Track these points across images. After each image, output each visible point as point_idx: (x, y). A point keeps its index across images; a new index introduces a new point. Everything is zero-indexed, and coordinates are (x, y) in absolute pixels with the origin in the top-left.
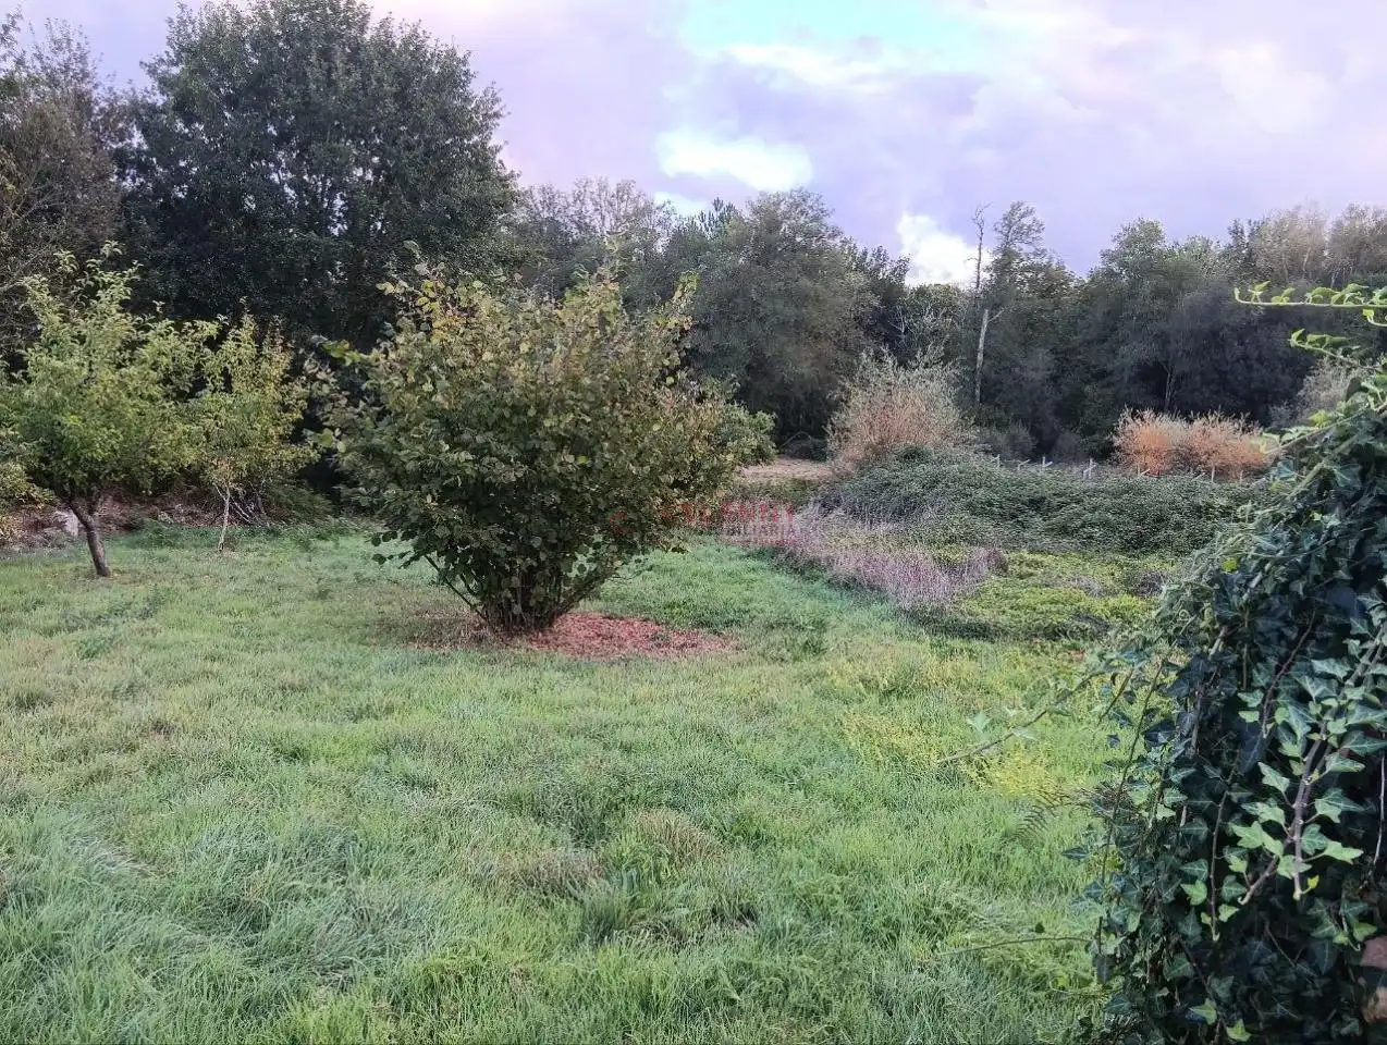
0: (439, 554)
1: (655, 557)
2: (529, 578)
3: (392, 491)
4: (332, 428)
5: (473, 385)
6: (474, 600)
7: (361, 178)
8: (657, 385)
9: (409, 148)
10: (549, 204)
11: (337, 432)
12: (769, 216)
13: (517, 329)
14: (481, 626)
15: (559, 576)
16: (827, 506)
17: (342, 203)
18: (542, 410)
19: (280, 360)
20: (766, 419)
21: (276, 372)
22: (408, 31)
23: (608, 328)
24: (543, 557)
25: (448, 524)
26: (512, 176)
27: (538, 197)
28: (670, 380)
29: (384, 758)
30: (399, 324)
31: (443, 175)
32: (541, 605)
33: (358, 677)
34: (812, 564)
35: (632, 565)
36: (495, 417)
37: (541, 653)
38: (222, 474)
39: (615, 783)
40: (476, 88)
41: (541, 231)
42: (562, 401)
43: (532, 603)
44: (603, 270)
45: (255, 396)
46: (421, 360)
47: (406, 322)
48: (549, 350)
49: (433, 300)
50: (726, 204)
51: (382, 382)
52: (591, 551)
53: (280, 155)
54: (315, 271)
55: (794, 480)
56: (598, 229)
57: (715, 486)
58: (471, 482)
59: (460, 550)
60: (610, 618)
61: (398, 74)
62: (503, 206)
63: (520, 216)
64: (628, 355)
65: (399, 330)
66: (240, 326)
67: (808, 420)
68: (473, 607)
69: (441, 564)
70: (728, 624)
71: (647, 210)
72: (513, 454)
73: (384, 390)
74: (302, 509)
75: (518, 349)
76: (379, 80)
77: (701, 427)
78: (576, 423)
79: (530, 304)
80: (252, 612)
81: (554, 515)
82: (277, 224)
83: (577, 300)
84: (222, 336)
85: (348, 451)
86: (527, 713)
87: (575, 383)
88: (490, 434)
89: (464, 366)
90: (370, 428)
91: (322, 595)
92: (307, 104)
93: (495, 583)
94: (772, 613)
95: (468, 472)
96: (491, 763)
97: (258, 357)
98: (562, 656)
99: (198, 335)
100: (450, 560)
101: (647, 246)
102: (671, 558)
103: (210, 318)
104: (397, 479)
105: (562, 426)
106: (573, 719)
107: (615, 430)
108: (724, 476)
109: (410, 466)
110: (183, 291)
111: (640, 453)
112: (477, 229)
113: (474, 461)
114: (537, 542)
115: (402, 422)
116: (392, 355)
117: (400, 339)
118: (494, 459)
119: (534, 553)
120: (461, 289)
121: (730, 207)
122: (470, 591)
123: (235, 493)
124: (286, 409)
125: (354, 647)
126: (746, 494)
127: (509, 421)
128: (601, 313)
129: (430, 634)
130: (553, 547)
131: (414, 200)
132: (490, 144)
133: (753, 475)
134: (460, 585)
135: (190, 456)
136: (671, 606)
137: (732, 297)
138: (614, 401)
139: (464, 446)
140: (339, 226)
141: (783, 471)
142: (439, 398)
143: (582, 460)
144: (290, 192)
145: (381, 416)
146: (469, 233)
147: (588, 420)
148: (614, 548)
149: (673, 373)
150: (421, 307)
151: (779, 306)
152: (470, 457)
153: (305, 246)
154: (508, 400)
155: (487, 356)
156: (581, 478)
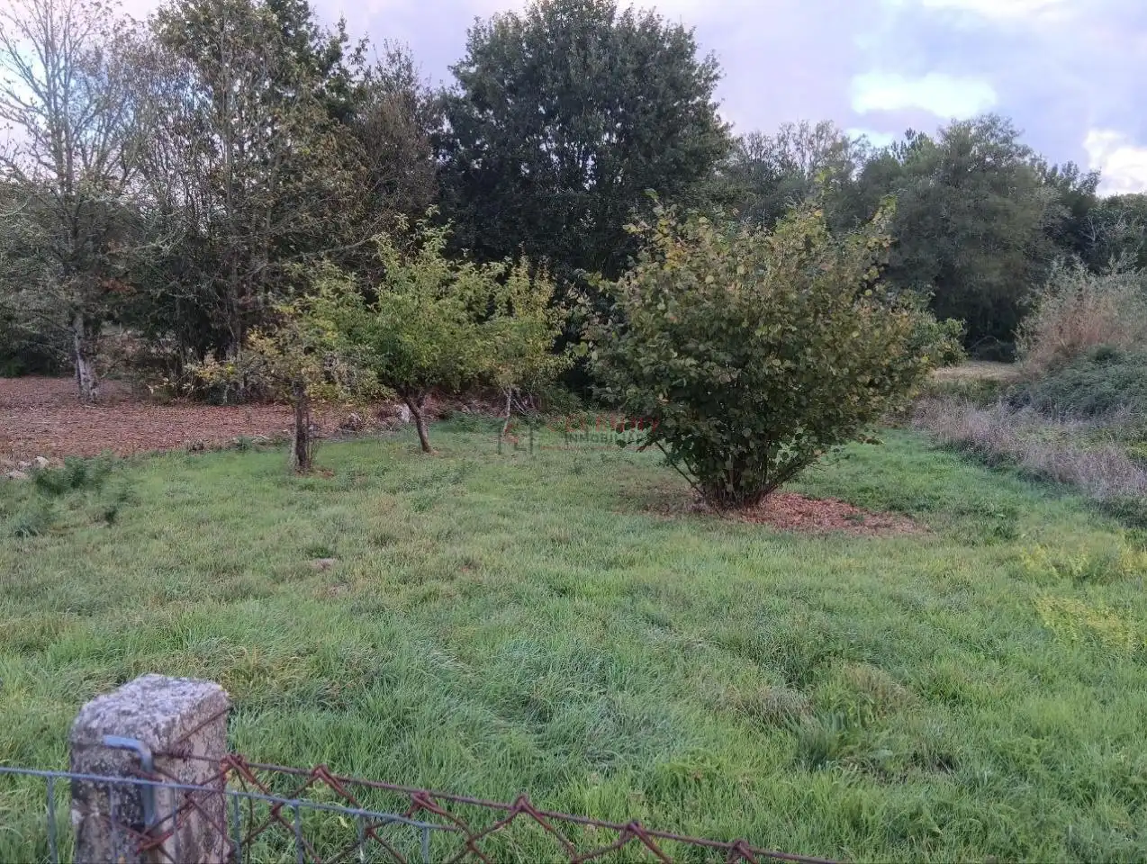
0: (668, 441)
1: (852, 447)
2: (740, 461)
3: (632, 390)
4: (587, 342)
5: (697, 303)
6: (693, 478)
7: (608, 141)
8: (857, 297)
9: (645, 112)
10: (759, 147)
11: (591, 345)
12: (959, 140)
13: (734, 255)
14: (700, 500)
15: (765, 462)
16: (1015, 404)
17: (593, 162)
18: (754, 323)
19: (548, 289)
20: (956, 325)
21: (544, 299)
22: (645, 16)
23: (813, 249)
24: (752, 445)
25: (676, 417)
26: (727, 127)
27: (748, 143)
28: (869, 292)
29: (629, 599)
30: (639, 256)
31: (671, 133)
32: (750, 485)
33: (606, 535)
34: (1001, 458)
35: (831, 455)
36: (715, 328)
37: (749, 525)
38: (506, 378)
39: (821, 638)
40: (699, 58)
41: (749, 171)
42: (771, 314)
43: (742, 483)
44: (809, 200)
45: (529, 318)
46: (655, 285)
47: (644, 254)
48: (761, 271)
49: (666, 236)
50: (918, 133)
51: (627, 303)
52: (794, 441)
53: (547, 129)
54: (572, 219)
55: (982, 381)
56: (798, 165)
57: (909, 386)
58: (694, 382)
59: (683, 438)
60: (809, 499)
61: (638, 53)
62: (720, 154)
63: (733, 160)
64: (830, 272)
65: (638, 261)
66: (519, 265)
67: (996, 325)
68: (693, 485)
69: (668, 448)
70: (919, 508)
71: (844, 145)
72: (728, 359)
73: (627, 309)
74: (560, 405)
75: (736, 272)
76: (623, 61)
77: (897, 333)
78: (783, 332)
79: (745, 234)
80: (528, 482)
81: (763, 410)
82: (546, 184)
83: (787, 227)
84: (508, 274)
85: (600, 358)
86: (741, 573)
87: (782, 297)
88: (710, 343)
89: (690, 288)
90: (616, 340)
91: (577, 471)
92: (568, 86)
93: (711, 465)
94: (962, 500)
95: (692, 374)
96: (714, 612)
97: (530, 288)
98: (769, 528)
99: (491, 273)
100: (676, 446)
101: (844, 176)
102: (865, 449)
103: (500, 259)
104: (636, 381)
105: (771, 335)
106: (781, 582)
107: (817, 337)
108: (918, 376)
109: (647, 370)
110: (478, 240)
111: (839, 358)
112: (697, 174)
113: (697, 366)
114: (747, 433)
115: (640, 335)
116: (634, 282)
117: (640, 269)
118: (713, 364)
119: (745, 442)
120: (689, 225)
121: (922, 136)
122: (693, 472)
123: (514, 392)
124: (551, 327)
125: (602, 512)
126: (933, 394)
127: (726, 332)
128: (807, 236)
129: (659, 504)
130: (761, 437)
131: (648, 156)
132: (710, 102)
133: (940, 375)
134: (683, 466)
135: (486, 363)
136: (864, 490)
137: (922, 216)
138: (817, 312)
139: (689, 354)
140: (590, 181)
141: (971, 372)
142: (669, 315)
143: (788, 363)
144: (554, 158)
145: (624, 330)
146: (690, 179)
147: (794, 329)
148: (815, 439)
149: (871, 286)
150: (655, 242)
151: (969, 222)
152: (694, 362)
153: (565, 199)
154: (726, 315)
155: (709, 279)
156: (786, 379)
